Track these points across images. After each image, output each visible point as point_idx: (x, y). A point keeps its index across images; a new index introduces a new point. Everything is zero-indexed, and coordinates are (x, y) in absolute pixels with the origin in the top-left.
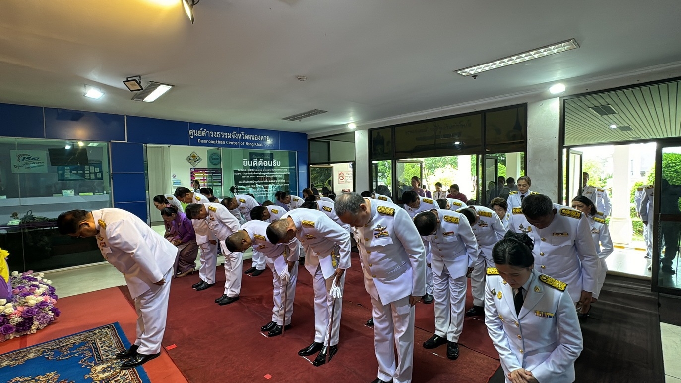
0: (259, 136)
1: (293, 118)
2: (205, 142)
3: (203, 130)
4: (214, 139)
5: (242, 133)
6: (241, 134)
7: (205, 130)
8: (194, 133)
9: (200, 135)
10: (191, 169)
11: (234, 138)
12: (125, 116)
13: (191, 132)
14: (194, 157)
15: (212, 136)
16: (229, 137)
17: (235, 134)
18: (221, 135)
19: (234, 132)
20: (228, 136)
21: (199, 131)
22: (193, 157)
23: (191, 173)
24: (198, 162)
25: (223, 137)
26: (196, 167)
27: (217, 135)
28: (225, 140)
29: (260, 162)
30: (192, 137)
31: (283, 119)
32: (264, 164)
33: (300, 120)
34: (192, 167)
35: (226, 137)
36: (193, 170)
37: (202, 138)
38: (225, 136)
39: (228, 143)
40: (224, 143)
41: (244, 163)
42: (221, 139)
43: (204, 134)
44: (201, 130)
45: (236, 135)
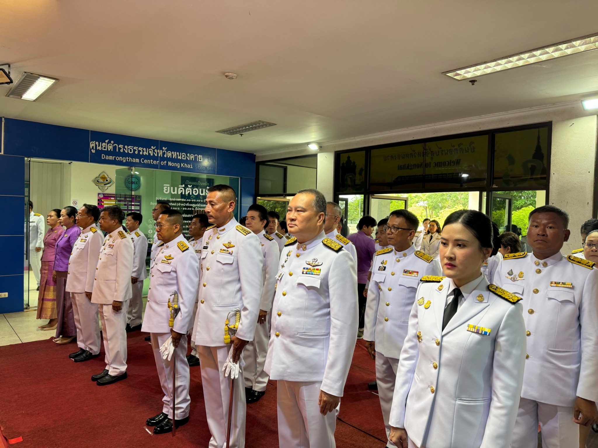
0: (188, 155)
1: (232, 131)
2: (111, 158)
3: (109, 142)
4: (124, 155)
5: (164, 148)
6: (163, 150)
7: (112, 142)
8: (96, 145)
9: (105, 148)
10: (99, 194)
11: (152, 155)
12: (3, 119)
13: (92, 145)
14: (104, 178)
15: (122, 151)
16: (145, 153)
17: (154, 150)
18: (135, 150)
19: (152, 147)
20: (143, 151)
21: (104, 144)
22: (102, 178)
23: (99, 200)
24: (108, 185)
25: (136, 152)
26: (106, 192)
27: (129, 149)
28: (139, 156)
29: (187, 189)
30: (93, 151)
31: (217, 132)
32: (194, 192)
33: (241, 135)
34: (100, 192)
35: (141, 153)
36: (102, 196)
37: (108, 153)
38: (139, 151)
39: (143, 161)
40: (137, 160)
41: (165, 190)
42: (133, 156)
43: (110, 148)
44: (107, 141)
45: (156, 151)
